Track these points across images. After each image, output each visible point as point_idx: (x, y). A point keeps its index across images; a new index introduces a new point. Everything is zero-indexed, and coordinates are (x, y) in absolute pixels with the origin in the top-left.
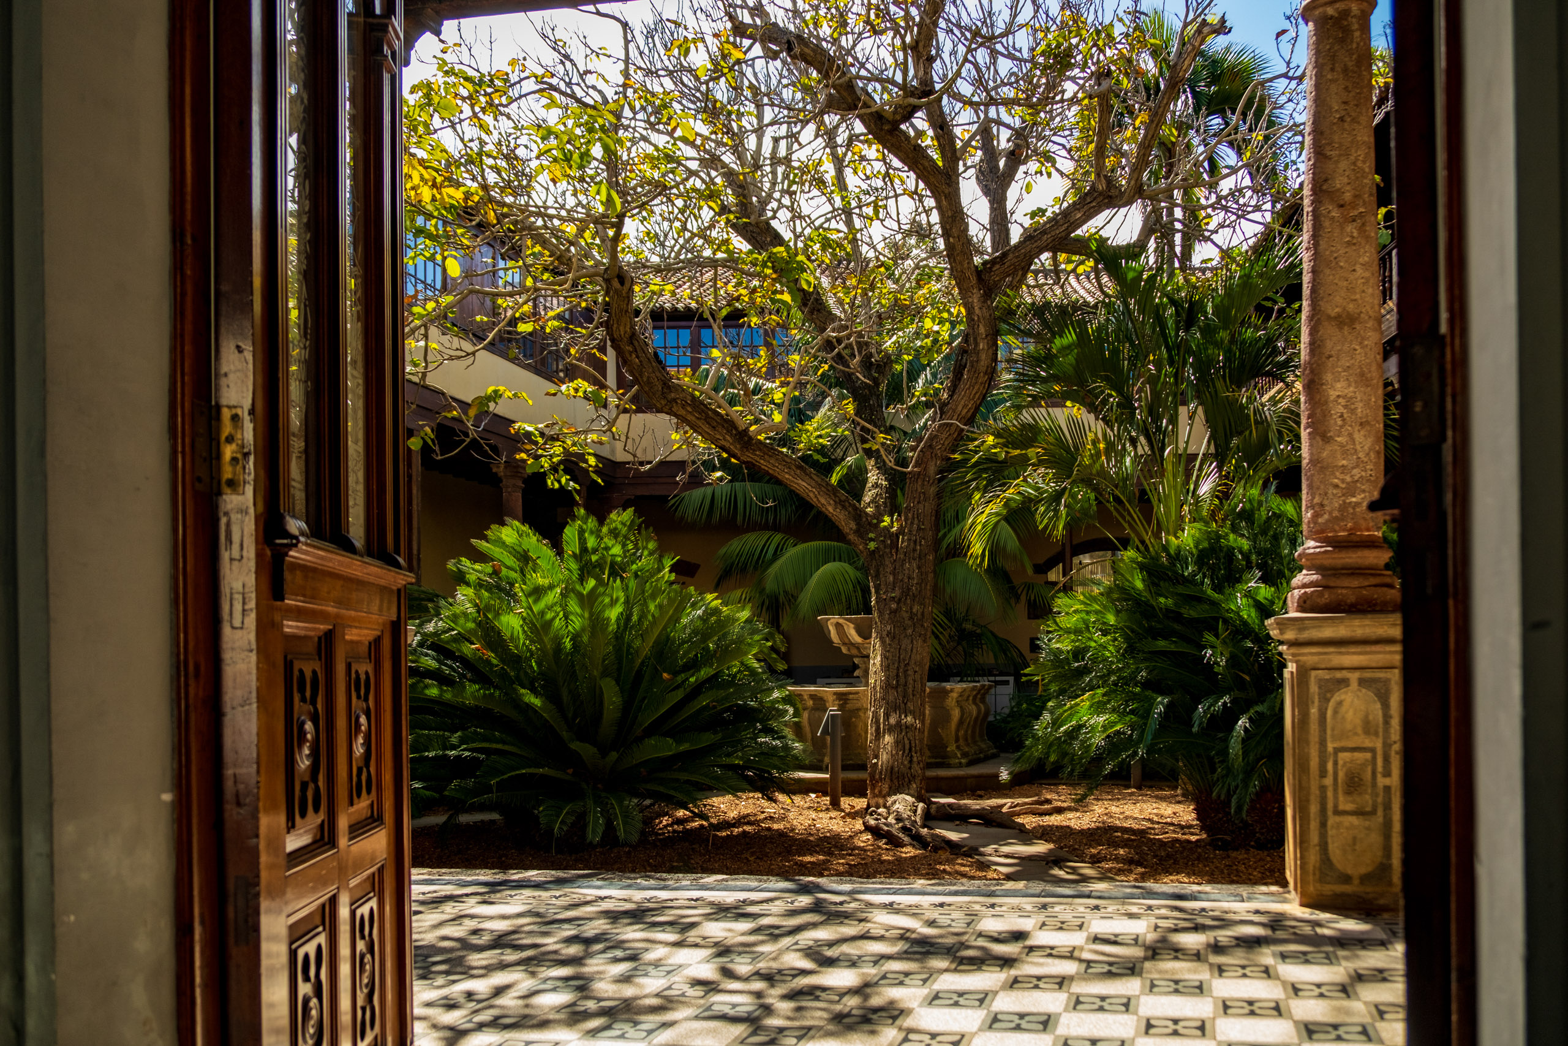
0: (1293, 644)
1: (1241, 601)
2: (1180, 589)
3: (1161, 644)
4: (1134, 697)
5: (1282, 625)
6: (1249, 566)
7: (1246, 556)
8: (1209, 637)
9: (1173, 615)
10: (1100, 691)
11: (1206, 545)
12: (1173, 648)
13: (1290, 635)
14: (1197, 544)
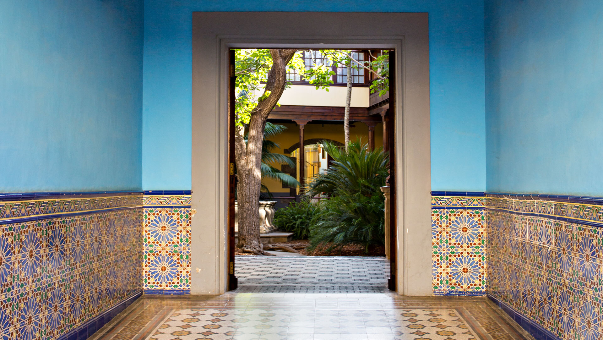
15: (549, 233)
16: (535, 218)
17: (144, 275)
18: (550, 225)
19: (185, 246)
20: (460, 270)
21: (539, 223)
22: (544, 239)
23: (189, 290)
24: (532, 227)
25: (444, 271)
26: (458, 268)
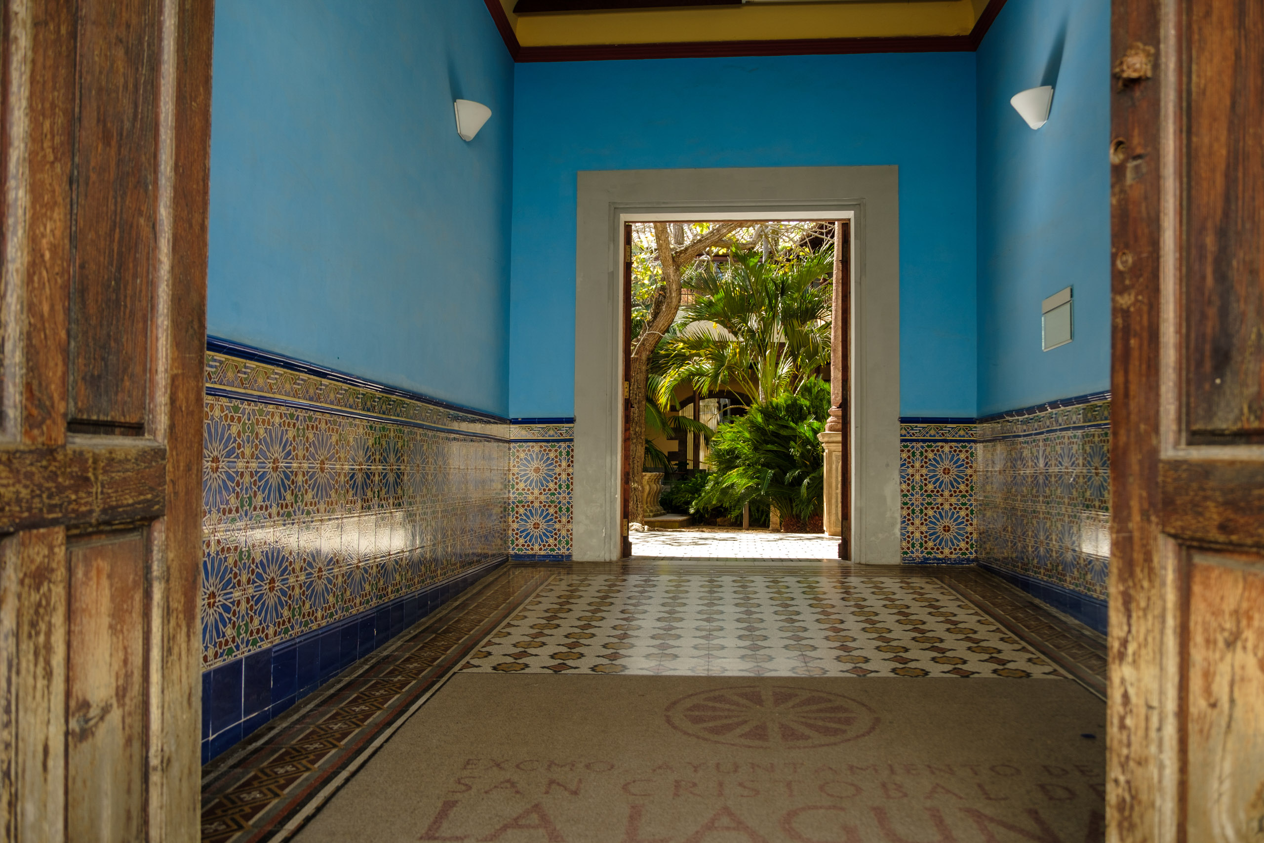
0: (827, 442)
1: (806, 428)
2: (779, 422)
3: (769, 447)
4: (758, 471)
5: (823, 436)
6: (809, 413)
7: (808, 408)
8: (792, 443)
9: (775, 434)
10: (741, 468)
11: (790, 402)
12: (775, 449)
13: (826, 439)
14: (786, 401)
15: (1074, 451)
16: (1052, 435)
17: (510, 534)
18: (1075, 440)
19: (565, 495)
20: (939, 528)
21: (1058, 441)
22: (1066, 462)
23: (570, 556)
24: (1048, 449)
25: (917, 530)
26: (936, 525)
